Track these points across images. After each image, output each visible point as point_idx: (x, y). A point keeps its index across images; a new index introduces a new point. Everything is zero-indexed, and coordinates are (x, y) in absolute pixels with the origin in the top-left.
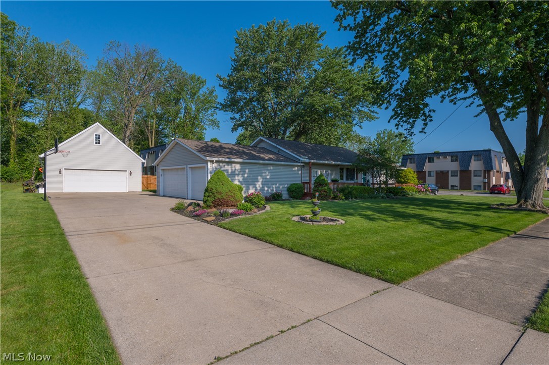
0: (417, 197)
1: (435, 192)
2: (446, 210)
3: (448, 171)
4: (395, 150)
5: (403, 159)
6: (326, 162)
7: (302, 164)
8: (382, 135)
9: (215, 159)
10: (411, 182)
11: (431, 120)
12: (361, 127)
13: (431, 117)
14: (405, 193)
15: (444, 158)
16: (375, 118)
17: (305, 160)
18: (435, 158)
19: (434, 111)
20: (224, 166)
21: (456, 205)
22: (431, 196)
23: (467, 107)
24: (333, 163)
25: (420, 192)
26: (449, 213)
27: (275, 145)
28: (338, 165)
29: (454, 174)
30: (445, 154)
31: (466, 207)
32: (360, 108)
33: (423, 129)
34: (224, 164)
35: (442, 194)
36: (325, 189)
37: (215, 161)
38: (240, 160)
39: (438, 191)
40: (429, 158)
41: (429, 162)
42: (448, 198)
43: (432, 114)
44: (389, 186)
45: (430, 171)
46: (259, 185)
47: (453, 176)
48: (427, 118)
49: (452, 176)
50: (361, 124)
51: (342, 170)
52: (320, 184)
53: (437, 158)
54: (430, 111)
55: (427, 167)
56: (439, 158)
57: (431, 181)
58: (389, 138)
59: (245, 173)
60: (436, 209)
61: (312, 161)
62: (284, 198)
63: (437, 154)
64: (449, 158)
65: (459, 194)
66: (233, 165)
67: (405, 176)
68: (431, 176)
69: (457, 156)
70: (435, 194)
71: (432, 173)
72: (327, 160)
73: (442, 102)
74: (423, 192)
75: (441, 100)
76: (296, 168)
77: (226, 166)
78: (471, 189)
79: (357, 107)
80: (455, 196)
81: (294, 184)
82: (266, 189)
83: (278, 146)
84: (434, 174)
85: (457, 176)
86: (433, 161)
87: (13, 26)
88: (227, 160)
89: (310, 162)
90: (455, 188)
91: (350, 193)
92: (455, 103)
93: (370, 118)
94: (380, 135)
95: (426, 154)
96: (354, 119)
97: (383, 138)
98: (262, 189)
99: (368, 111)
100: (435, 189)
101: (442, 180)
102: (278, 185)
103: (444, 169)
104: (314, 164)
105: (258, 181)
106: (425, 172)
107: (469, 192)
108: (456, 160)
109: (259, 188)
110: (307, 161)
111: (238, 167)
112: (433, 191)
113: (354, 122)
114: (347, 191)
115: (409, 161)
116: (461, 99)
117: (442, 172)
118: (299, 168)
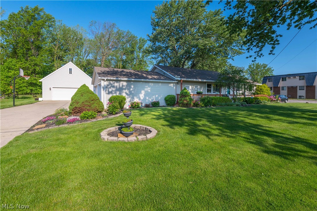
0: (268, 104)
1: (285, 100)
2: (288, 119)
3: (297, 86)
4: (261, 75)
5: (263, 79)
6: (195, 80)
7: (176, 82)
8: (252, 66)
9: (105, 78)
10: (265, 94)
11: (278, 44)
12: (233, 59)
13: (278, 41)
14: (259, 101)
15: (294, 77)
16: (242, 53)
17: (178, 78)
18: (287, 78)
19: (281, 36)
20: (114, 83)
21: (300, 113)
22: (281, 104)
23: (311, 28)
24: (200, 80)
25: (272, 101)
26: (290, 123)
27: (161, 69)
28: (205, 82)
29: (301, 88)
30: (294, 75)
31: (310, 115)
32: (232, 47)
33: (271, 51)
34: (114, 82)
35: (291, 103)
36: (187, 99)
37: (105, 80)
38: (126, 79)
39: (287, 100)
40: (282, 78)
41: (282, 81)
42: (294, 106)
43: (279, 38)
44: (246, 97)
45: (284, 87)
46: (142, 96)
47: (301, 90)
48: (275, 43)
49: (299, 90)
50: (233, 58)
51: (209, 86)
52: (183, 95)
53: (289, 78)
54: (277, 36)
55: (281, 84)
56: (290, 78)
57: (284, 93)
58: (257, 68)
59: (131, 87)
60: (277, 117)
61: (183, 79)
62: (161, 104)
63: (289, 76)
64: (298, 78)
65: (305, 102)
66: (122, 82)
67: (261, 89)
68: (284, 90)
69: (304, 76)
70: (285, 102)
71: (285, 88)
72: (196, 79)
73: (288, 29)
74: (275, 100)
75: (287, 27)
76: (172, 84)
77: (115, 83)
78: (315, 98)
79: (231, 47)
80: (301, 103)
81: (169, 95)
82: (147, 98)
83: (163, 70)
84: (286, 89)
85: (304, 90)
86: (285, 80)
87: (53, 20)
88: (115, 79)
89: (181, 80)
90: (302, 98)
91: (209, 101)
92: (300, 28)
93: (239, 53)
94: (251, 66)
95: (280, 75)
96: (229, 55)
97: (253, 68)
98: (145, 99)
99: (238, 49)
100: (285, 99)
101: (292, 93)
102: (157, 96)
103: (294, 85)
104: (184, 81)
105: (141, 93)
106: (280, 87)
107: (313, 100)
108: (303, 79)
109: (142, 98)
110: (179, 79)
111: (125, 84)
112: (283, 100)
113: (229, 57)
114: (206, 101)
115: (268, 80)
116: (306, 23)
117: (292, 87)
118: (174, 84)
